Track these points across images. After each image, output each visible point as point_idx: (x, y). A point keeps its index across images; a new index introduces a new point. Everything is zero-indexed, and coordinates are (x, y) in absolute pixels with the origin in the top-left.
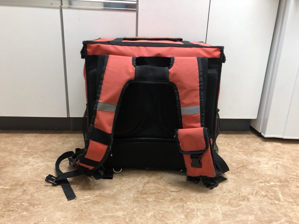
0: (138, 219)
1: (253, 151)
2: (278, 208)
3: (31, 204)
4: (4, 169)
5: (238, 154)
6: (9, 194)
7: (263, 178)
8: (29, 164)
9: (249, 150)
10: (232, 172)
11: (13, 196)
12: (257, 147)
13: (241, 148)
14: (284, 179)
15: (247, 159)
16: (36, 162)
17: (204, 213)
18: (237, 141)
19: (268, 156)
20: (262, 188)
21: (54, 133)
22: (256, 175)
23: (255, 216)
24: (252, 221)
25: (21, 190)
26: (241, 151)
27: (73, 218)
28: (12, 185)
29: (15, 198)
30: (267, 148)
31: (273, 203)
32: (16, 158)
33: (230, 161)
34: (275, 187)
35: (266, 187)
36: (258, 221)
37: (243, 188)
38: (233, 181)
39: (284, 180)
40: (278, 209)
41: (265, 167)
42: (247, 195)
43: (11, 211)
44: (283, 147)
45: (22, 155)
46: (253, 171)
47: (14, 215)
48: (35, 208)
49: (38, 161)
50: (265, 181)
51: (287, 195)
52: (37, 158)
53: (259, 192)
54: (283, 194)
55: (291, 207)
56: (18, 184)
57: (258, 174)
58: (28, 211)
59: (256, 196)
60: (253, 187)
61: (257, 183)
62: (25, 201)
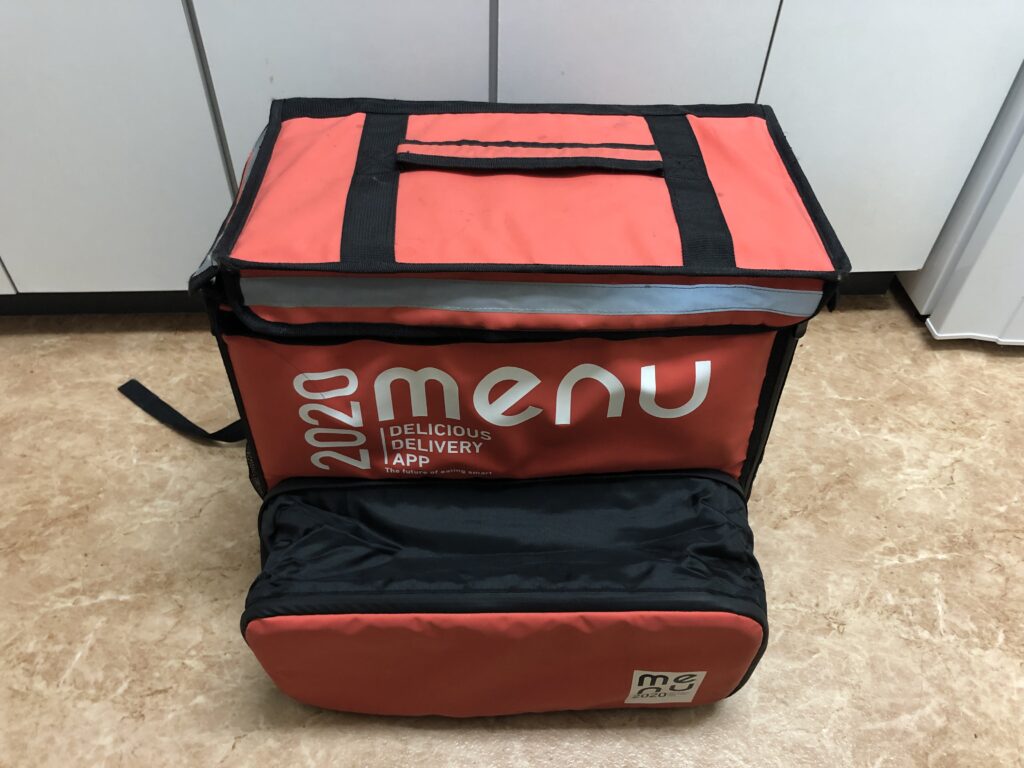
1: (887, 400)
2: (924, 657)
3: (210, 664)
4: (94, 516)
5: (836, 418)
7: (900, 530)
8: (168, 488)
9: (873, 399)
10: (806, 508)
11: (152, 631)
12: (902, 381)
13: (847, 383)
14: (965, 536)
15: (861, 442)
16: (186, 479)
18: (837, 351)
19: (933, 426)
20: (888, 576)
22: (878, 518)
23: (853, 691)
24: (841, 713)
25: (170, 607)
26: (848, 404)
28: (138, 588)
29: (160, 641)
30: (935, 381)
31: (913, 638)
32: (119, 462)
33: (805, 454)
34: (930, 571)
35: (902, 571)
36: (860, 713)
37: (833, 577)
39: (962, 538)
40: (923, 664)
41: (913, 482)
42: (839, 607)
43: (160, 692)
44: (988, 375)
45: (134, 448)
46: (872, 499)
47: (171, 708)
48: (225, 678)
49: (191, 473)
50: (904, 544)
51: (959, 603)
52: (185, 456)
53: (877, 593)
54: (949, 599)
55: (965, 652)
56: (154, 579)
57: (888, 512)
58: (208, 690)
59: (865, 613)
60: (864, 574)
61: (877, 556)
62: (189, 650)
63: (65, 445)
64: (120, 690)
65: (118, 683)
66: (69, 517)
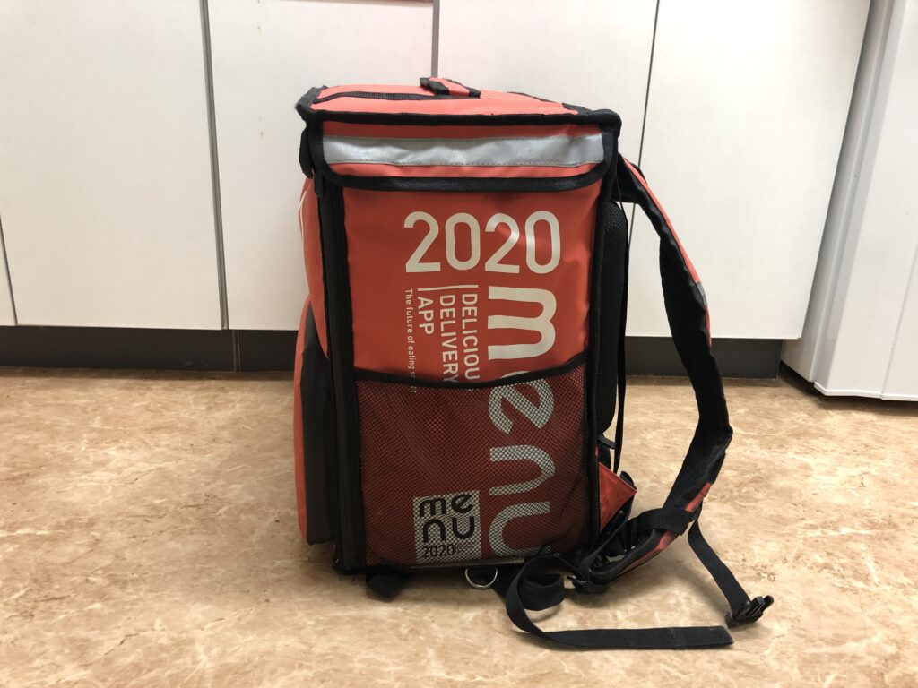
0: (435, 626)
1: (790, 435)
2: (863, 601)
3: (114, 581)
4: (32, 480)
5: (744, 445)
6: (48, 552)
7: (819, 514)
8: (109, 466)
9: (776, 434)
10: (724, 496)
11: (63, 556)
12: (801, 425)
13: (752, 426)
14: (884, 520)
15: (770, 459)
16: (129, 460)
17: (637, 612)
18: (739, 408)
19: (836, 452)
20: (814, 544)
21: (182, 379)
22: (795, 505)
23: (792, 624)
24: (782, 639)
25: (85, 541)
26: (753, 437)
27: (242, 622)
28: (58, 526)
29: (68, 563)
30: (833, 427)
31: (848, 586)
32: (68, 448)
34: (856, 541)
35: (826, 541)
36: (802, 640)
37: (757, 542)
38: (725, 521)
39: (881, 521)
40: (862, 606)
41: (825, 484)
42: (766, 562)
43: (56, 599)
44: (881, 426)
45: (86, 441)
46: (786, 493)
47: (64, 611)
48: (127, 591)
49: (134, 457)
50: (825, 523)
51: (890, 564)
52: (131, 448)
53: (804, 555)
54: (878, 561)
55: (904, 598)
56: (76, 521)
57: (805, 502)
58: (108, 599)
59: (794, 567)
60: (788, 541)
61: (799, 529)
62: (97, 570)
63: (20, 438)
64: (16, 596)
65: (16, 590)
66: (8, 480)
